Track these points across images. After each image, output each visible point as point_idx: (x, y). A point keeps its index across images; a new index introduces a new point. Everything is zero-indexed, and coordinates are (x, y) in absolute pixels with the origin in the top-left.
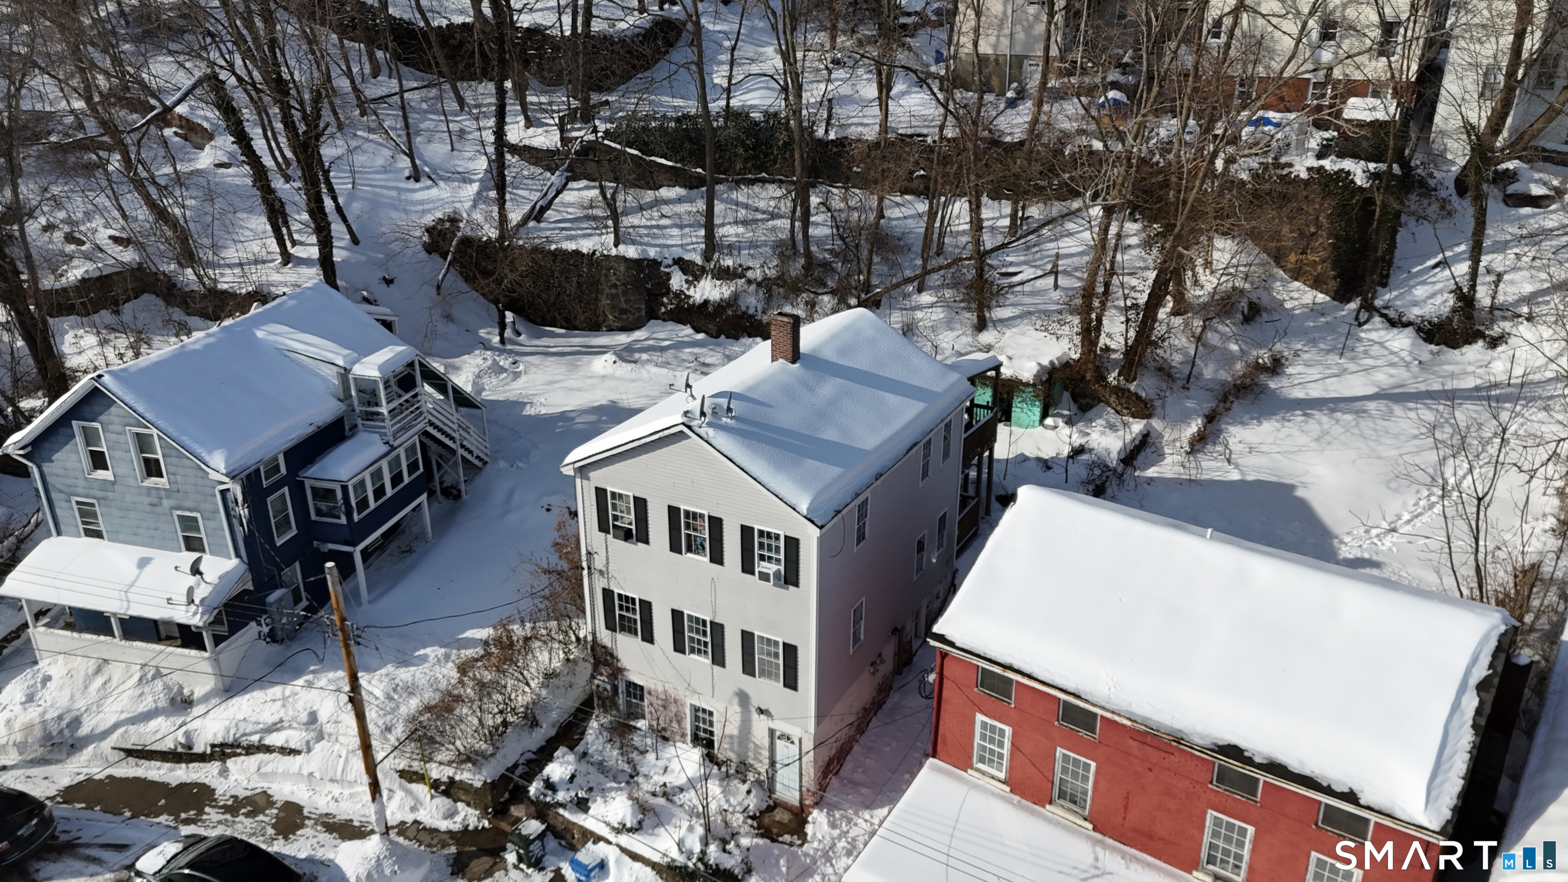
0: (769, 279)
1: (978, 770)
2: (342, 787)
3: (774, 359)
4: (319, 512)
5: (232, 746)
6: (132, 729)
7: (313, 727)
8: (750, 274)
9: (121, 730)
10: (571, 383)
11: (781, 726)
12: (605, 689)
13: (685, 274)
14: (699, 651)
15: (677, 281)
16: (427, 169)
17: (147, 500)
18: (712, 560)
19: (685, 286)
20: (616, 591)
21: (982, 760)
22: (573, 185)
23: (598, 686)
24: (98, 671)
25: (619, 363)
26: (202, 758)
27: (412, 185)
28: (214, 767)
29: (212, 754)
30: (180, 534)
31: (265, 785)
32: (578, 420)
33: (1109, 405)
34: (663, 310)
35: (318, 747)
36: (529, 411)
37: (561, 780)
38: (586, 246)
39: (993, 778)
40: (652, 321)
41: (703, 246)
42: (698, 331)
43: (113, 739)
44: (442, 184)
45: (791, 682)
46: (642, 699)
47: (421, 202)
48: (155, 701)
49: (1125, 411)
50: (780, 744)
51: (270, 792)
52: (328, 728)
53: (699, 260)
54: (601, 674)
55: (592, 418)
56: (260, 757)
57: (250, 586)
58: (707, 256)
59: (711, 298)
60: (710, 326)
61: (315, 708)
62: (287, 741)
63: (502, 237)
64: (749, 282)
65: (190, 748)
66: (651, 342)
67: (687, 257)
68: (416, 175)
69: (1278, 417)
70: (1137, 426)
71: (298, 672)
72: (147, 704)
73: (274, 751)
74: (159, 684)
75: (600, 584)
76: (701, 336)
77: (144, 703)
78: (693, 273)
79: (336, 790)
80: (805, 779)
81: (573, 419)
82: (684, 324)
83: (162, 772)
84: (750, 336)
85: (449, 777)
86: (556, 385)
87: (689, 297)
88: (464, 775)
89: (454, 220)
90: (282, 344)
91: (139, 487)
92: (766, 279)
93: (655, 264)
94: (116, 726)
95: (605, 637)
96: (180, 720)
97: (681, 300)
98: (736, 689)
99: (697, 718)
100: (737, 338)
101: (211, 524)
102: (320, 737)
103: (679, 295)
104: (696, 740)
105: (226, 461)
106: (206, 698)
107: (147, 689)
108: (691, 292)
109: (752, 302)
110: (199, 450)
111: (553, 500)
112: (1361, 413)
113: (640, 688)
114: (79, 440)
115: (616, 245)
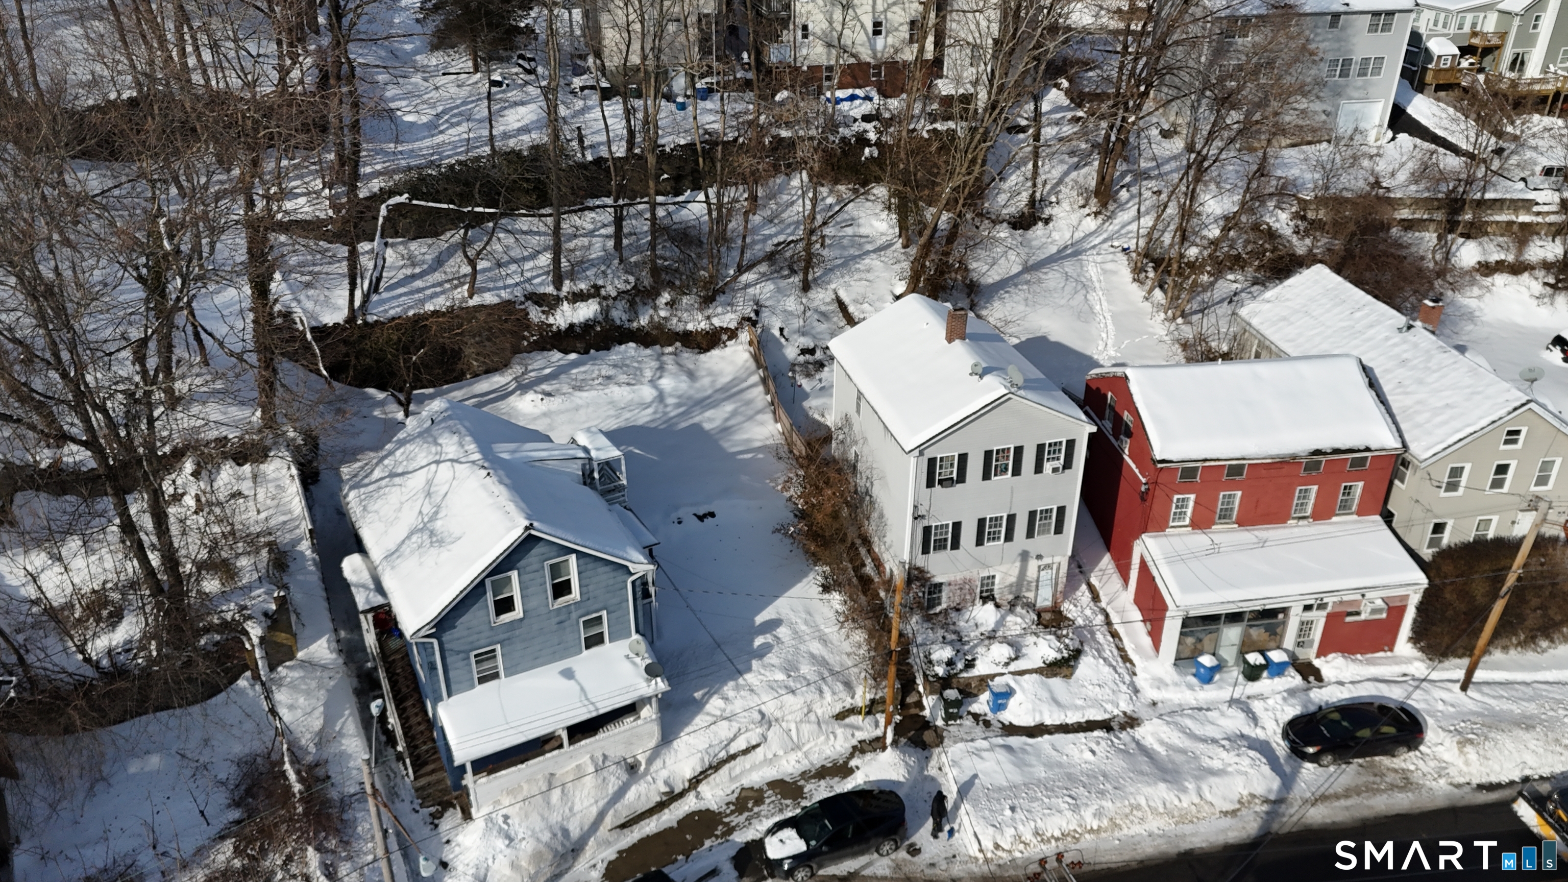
0: (623, 292)
1: (1171, 527)
3: (950, 340)
5: (705, 771)
6: (618, 806)
7: (763, 721)
8: (602, 292)
9: (611, 812)
11: (1045, 561)
12: (919, 597)
13: (540, 306)
14: (994, 539)
15: (535, 314)
17: (555, 620)
18: (1013, 475)
19: (544, 317)
20: (934, 524)
21: (1173, 520)
26: (682, 795)
28: (694, 795)
29: (689, 787)
30: (583, 637)
34: (526, 343)
35: (771, 734)
38: (442, 304)
39: (1180, 527)
40: (516, 356)
41: (552, 276)
42: (566, 352)
43: (609, 821)
45: (1059, 530)
46: (940, 591)
48: (618, 778)
50: (1043, 574)
51: (746, 787)
52: (775, 716)
53: (550, 289)
54: (914, 588)
56: (726, 767)
58: (558, 285)
59: (575, 321)
60: (580, 345)
62: (747, 743)
63: (351, 319)
64: (605, 298)
65: (672, 792)
66: (533, 374)
67: (542, 290)
72: (614, 785)
73: (738, 756)
74: (610, 767)
76: (573, 356)
77: (610, 785)
78: (549, 303)
82: (550, 350)
83: (651, 826)
84: (620, 344)
87: (551, 325)
90: (527, 457)
91: (550, 612)
92: (621, 293)
93: (511, 304)
94: (600, 815)
95: (920, 561)
96: (650, 779)
97: (545, 330)
98: (1020, 551)
99: (982, 585)
100: (608, 348)
101: (615, 616)
102: (770, 728)
103: (540, 326)
104: (985, 599)
107: (606, 774)
108: (551, 320)
109: (618, 314)
110: (620, 552)
111: (681, 513)
112: (1027, 282)
113: (941, 584)
114: (489, 595)
115: (471, 296)
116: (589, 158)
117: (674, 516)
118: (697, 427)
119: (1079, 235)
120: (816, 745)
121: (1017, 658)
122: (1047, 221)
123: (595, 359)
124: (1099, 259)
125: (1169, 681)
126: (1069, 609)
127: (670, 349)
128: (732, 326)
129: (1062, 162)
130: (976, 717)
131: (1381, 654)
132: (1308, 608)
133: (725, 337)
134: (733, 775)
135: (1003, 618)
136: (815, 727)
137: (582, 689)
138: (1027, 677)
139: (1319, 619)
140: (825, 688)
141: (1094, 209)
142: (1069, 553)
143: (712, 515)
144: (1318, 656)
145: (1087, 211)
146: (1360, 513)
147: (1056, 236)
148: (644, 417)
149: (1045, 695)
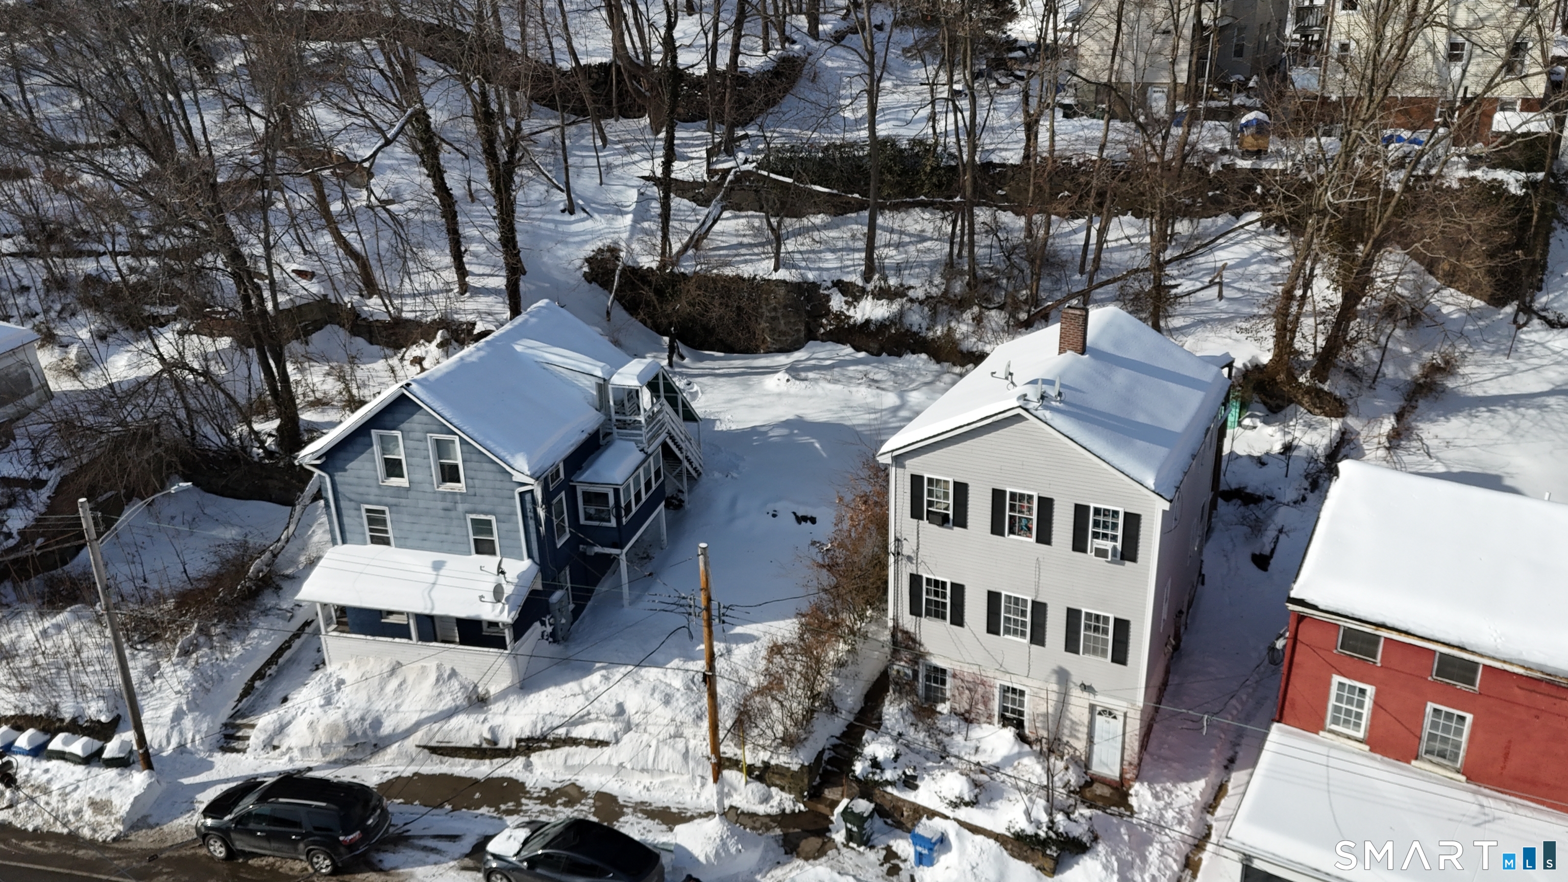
0: (932, 297)
1: (1331, 732)
2: (652, 776)
3: (1062, 350)
4: (588, 517)
5: (538, 740)
6: (436, 726)
7: (620, 718)
8: (911, 293)
9: (424, 729)
10: (750, 401)
11: (1102, 701)
12: (906, 674)
13: (844, 295)
14: (1015, 632)
15: (837, 302)
16: (581, 202)
17: (441, 505)
18: (1039, 540)
19: (845, 307)
20: (925, 576)
21: (1336, 721)
22: (726, 214)
23: (898, 672)
24: (393, 672)
25: (792, 381)
26: (508, 753)
27: (567, 217)
28: (520, 761)
29: (517, 749)
30: (472, 537)
31: (574, 778)
32: (771, 434)
33: (1302, 405)
34: (822, 331)
35: (626, 738)
36: (719, 427)
37: (886, 759)
38: (746, 271)
39: (1349, 737)
40: (811, 342)
41: (863, 268)
42: (858, 349)
43: (418, 737)
44: (596, 216)
45: (1120, 656)
46: (943, 682)
47: (577, 234)
48: (454, 700)
49: (1317, 411)
50: (1100, 720)
51: (578, 783)
52: (636, 719)
53: (860, 283)
54: (901, 660)
55: (784, 431)
56: (566, 750)
57: (539, 587)
58: (867, 278)
59: (873, 318)
60: (871, 345)
61: (620, 700)
62: (595, 733)
63: (663, 266)
64: (911, 300)
65: (496, 743)
66: (813, 362)
67: (847, 279)
68: (570, 209)
69: (1465, 414)
70: (1336, 425)
71: (586, 670)
72: (446, 703)
73: (581, 743)
74: (455, 684)
75: (907, 569)
76: (862, 355)
77: (443, 703)
78: (853, 293)
79: (646, 780)
80: (1127, 753)
81: (766, 433)
82: (843, 344)
83: (466, 768)
84: (913, 353)
85: (763, 762)
86: (736, 403)
87: (850, 317)
88: (782, 759)
89: (613, 251)
90: (542, 357)
91: (435, 492)
92: (929, 297)
93: (814, 286)
94: (417, 725)
95: (908, 622)
96: (482, 717)
97: (842, 321)
98: (1055, 667)
99: (1004, 698)
100: (900, 355)
101: (505, 526)
102: (628, 728)
103: (839, 316)
104: (1005, 721)
105: (529, 463)
106: (503, 695)
107: (444, 689)
108: (851, 312)
109: (916, 319)
110: (503, 454)
111: (779, 506)
113: (943, 671)
114: (376, 448)
115: (776, 270)
117: (770, 507)
120: (677, 781)
121: (973, 805)
123: (883, 363)
126: (1141, 792)
127: (958, 370)
130: (889, 855)
134: (570, 762)
136: (679, 758)
138: (978, 837)
143: (813, 520)
149: (989, 877)
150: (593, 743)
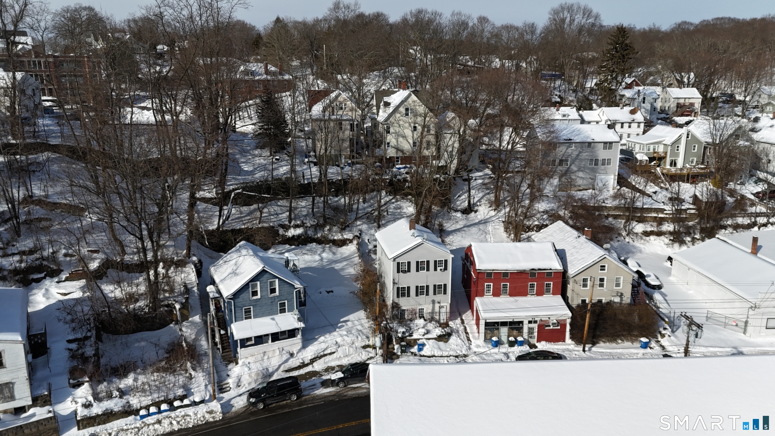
2: (349, 357)
3: (410, 229)
5: (316, 358)
6: (286, 364)
7: (337, 345)
8: (305, 225)
9: (283, 366)
11: (442, 304)
12: (396, 313)
13: (283, 229)
14: (422, 294)
15: (281, 231)
17: (270, 301)
18: (427, 271)
19: (284, 232)
20: (400, 287)
21: (486, 293)
24: (264, 354)
26: (307, 365)
28: (311, 366)
29: (310, 363)
30: (279, 309)
31: (328, 365)
34: (277, 241)
35: (339, 349)
37: (405, 331)
38: (249, 225)
39: (489, 295)
41: (288, 219)
42: (291, 245)
43: (282, 368)
45: (445, 293)
46: (405, 313)
48: (286, 356)
50: (441, 309)
52: (341, 344)
53: (287, 223)
54: (395, 310)
56: (323, 359)
58: (290, 222)
59: (295, 234)
60: (296, 243)
61: (336, 340)
62: (331, 351)
63: (219, 228)
64: (306, 227)
65: (304, 363)
67: (284, 223)
73: (328, 355)
74: (284, 352)
76: (293, 247)
77: (284, 358)
78: (286, 228)
80: (448, 315)
82: (286, 244)
83: (296, 373)
84: (310, 243)
87: (286, 236)
91: (268, 298)
92: (312, 226)
93: (273, 227)
94: (280, 366)
95: (396, 300)
96: (296, 358)
98: (431, 300)
99: (419, 312)
100: (306, 245)
101: (290, 303)
102: (339, 347)
103: (283, 236)
104: (420, 318)
106: (300, 351)
107: (282, 354)
108: (286, 234)
109: (310, 233)
110: (292, 281)
111: (321, 290)
112: (464, 231)
113: (405, 310)
114: (250, 289)
115: (259, 223)
116: (306, 182)
117: (319, 291)
118: (333, 268)
119: (487, 217)
120: (355, 355)
121: (427, 333)
122: (476, 212)
123: (301, 248)
124: (493, 224)
125: (481, 345)
126: (451, 323)
127: (328, 246)
128: (351, 238)
129: (483, 191)
130: (412, 353)
131: (561, 343)
132: (530, 322)
133: (348, 242)
134: (326, 361)
135: (426, 324)
136: (355, 349)
137: (277, 323)
138: (431, 340)
139: (535, 326)
140: (359, 337)
141: (494, 208)
142: (450, 302)
143: (332, 292)
144: (537, 342)
145: (491, 208)
146: (554, 294)
147: (479, 217)
148: (314, 265)
149: (436, 346)
150: (330, 354)
